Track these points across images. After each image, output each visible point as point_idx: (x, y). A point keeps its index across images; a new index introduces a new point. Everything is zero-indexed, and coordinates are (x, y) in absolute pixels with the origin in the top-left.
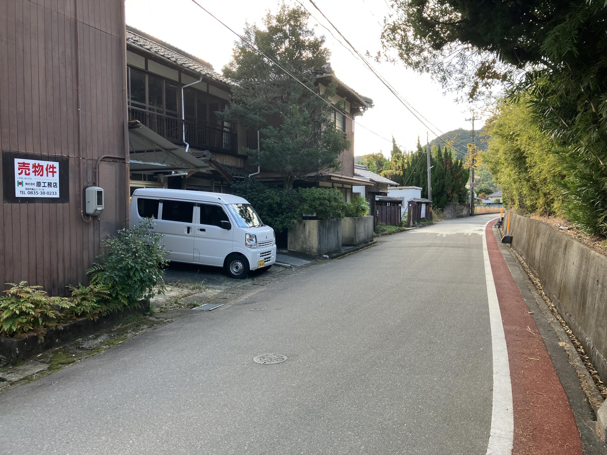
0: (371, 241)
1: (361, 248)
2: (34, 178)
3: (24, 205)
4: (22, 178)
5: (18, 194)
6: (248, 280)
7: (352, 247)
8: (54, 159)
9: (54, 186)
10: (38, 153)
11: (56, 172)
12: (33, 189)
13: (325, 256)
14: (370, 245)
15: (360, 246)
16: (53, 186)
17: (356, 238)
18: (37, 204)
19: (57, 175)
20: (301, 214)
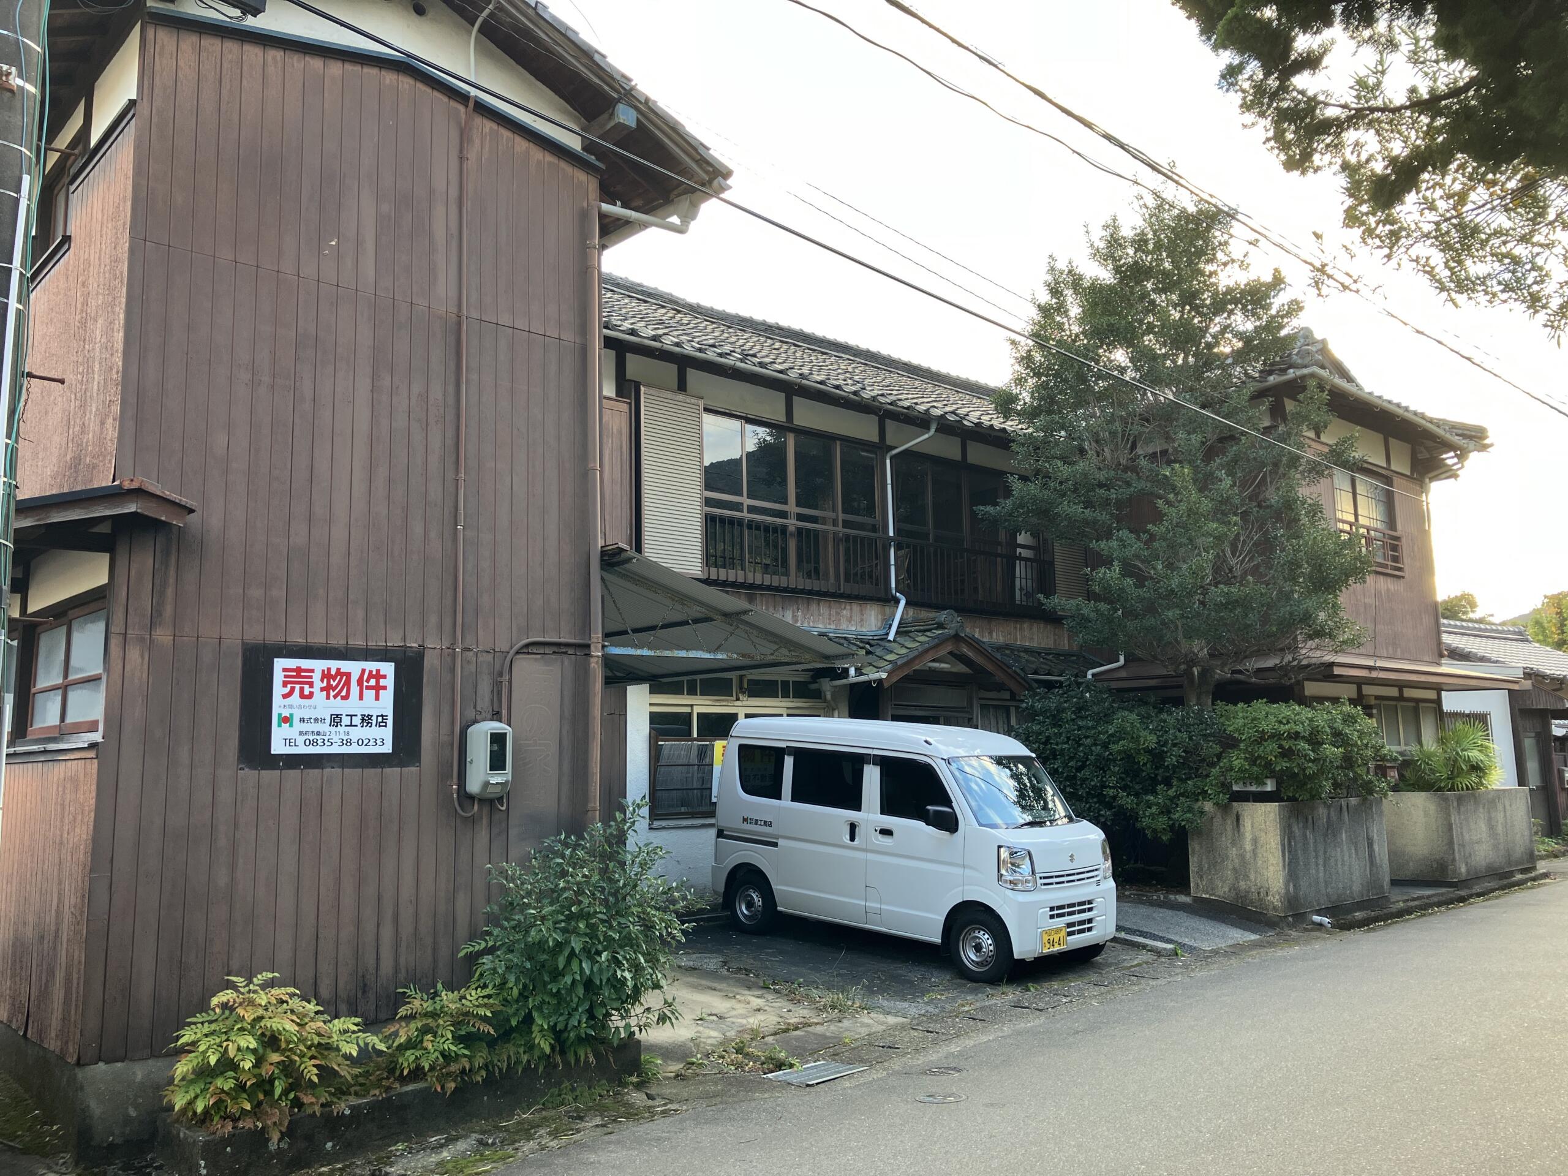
0: (1523, 871)
1: (1479, 895)
2: (322, 705)
3: (293, 774)
4: (291, 706)
5: (278, 747)
6: (1005, 989)
7: (1444, 890)
8: (382, 655)
9: (379, 725)
10: (337, 641)
11: (385, 688)
12: (318, 733)
13: (1316, 918)
14: (1519, 883)
15: (1477, 889)
16: (374, 722)
17: (1454, 860)
18: (327, 771)
19: (388, 697)
20: (1225, 787)
